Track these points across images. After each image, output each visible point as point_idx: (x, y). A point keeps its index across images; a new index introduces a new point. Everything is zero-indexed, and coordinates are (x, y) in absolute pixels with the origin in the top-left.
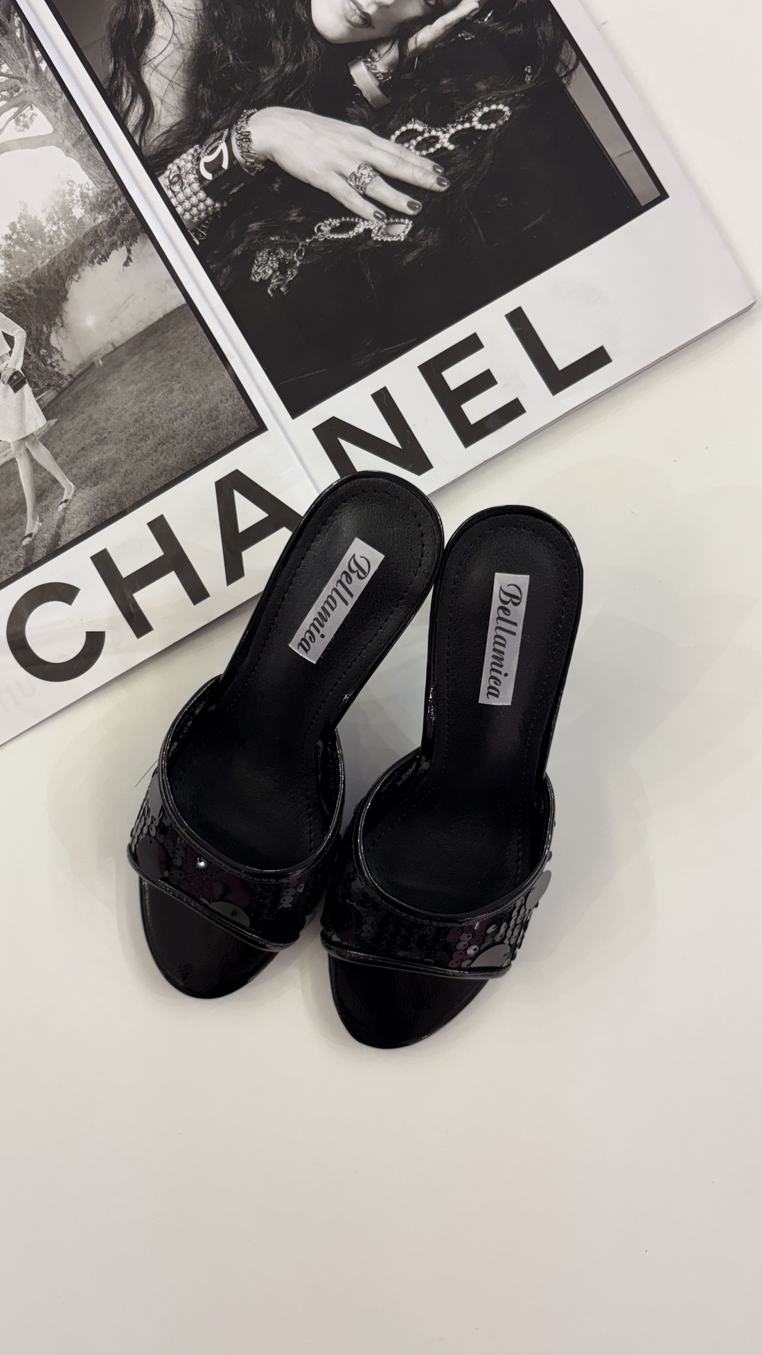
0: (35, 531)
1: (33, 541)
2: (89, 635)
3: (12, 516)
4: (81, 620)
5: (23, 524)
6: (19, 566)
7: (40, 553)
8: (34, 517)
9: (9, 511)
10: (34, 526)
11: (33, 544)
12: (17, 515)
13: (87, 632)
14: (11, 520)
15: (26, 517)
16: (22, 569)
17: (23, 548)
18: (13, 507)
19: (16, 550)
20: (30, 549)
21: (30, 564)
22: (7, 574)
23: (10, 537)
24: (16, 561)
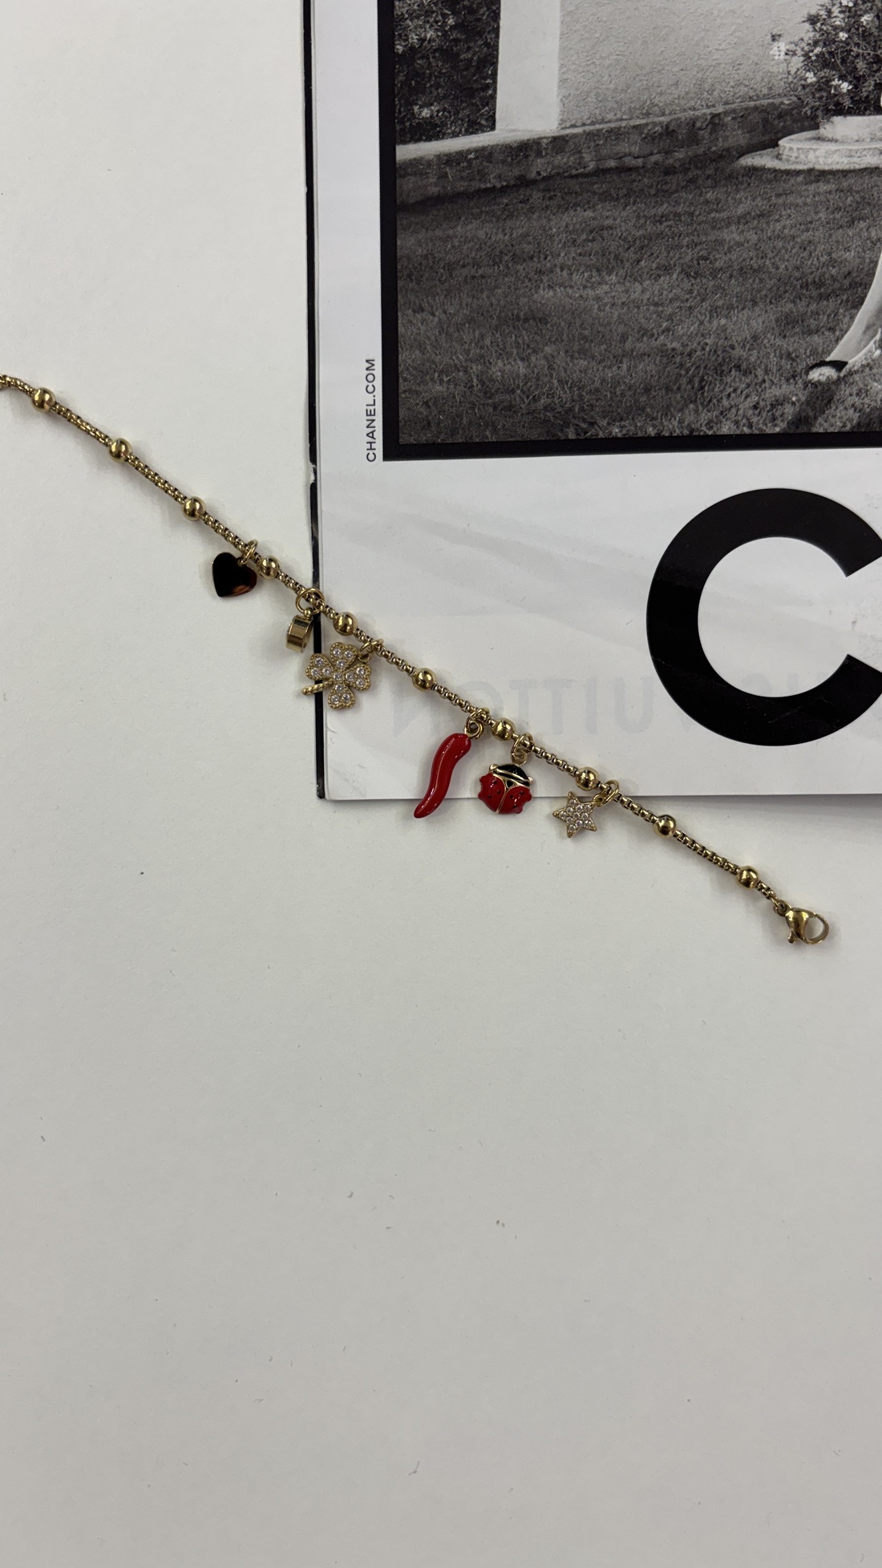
0: (855, 361)
1: (838, 381)
2: (851, 665)
3: (821, 297)
4: (854, 622)
5: (836, 330)
6: (774, 419)
7: (839, 418)
8: (870, 329)
9: (819, 284)
10: (858, 351)
11: (833, 387)
12: (831, 304)
13: (849, 658)
14: (813, 307)
15: (852, 318)
16: (777, 430)
17: (806, 384)
18: (834, 279)
19: (788, 380)
20: (824, 396)
21: (803, 429)
22: (737, 423)
23: (791, 344)
24: (773, 406)
